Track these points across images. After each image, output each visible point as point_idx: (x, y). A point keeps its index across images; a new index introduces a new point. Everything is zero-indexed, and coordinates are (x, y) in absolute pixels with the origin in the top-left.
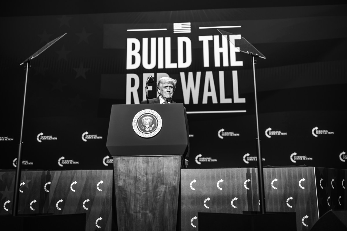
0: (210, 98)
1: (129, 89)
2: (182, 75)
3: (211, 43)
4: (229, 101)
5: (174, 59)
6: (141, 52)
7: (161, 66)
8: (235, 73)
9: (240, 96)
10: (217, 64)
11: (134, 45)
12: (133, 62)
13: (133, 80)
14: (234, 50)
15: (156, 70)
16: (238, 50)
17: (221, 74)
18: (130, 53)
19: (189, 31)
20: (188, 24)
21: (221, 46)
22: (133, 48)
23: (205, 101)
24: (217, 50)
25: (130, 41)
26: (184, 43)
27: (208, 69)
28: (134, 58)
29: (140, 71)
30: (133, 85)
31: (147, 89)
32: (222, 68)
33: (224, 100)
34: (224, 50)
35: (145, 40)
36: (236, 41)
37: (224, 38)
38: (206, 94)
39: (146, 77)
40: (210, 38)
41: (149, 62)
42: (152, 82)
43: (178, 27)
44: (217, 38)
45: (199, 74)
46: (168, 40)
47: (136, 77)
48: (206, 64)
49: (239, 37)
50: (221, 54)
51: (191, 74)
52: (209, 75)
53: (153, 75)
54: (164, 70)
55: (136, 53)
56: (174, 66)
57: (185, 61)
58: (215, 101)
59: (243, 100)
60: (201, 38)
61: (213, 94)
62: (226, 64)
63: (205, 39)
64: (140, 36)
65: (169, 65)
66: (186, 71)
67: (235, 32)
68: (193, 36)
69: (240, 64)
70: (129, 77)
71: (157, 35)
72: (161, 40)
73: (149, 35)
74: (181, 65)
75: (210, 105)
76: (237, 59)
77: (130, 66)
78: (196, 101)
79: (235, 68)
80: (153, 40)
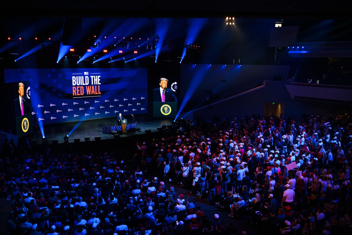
0: (93, 93)
1: (74, 91)
2: (87, 87)
3: (93, 78)
4: (97, 93)
5: (84, 83)
6: (76, 80)
7: (81, 84)
8: (99, 86)
9: (100, 92)
10: (95, 84)
11: (74, 78)
12: (74, 83)
13: (74, 88)
14: (99, 80)
15: (80, 86)
16: (100, 80)
17: (96, 86)
18: (73, 81)
19: (88, 74)
20: (88, 72)
21: (96, 79)
22: (74, 79)
23: (92, 94)
24: (95, 80)
25: (73, 77)
26: (87, 78)
27: (93, 85)
28: (74, 82)
29: (76, 86)
30: (74, 90)
31: (78, 91)
32: (96, 85)
33: (96, 93)
34: (97, 80)
35: (77, 77)
36: (99, 77)
37: (97, 76)
38: (92, 92)
39: (78, 87)
40: (93, 76)
41: (78, 84)
42: (79, 89)
43: (85, 73)
44: (95, 76)
45: (90, 86)
46: (83, 77)
47: (75, 87)
48: (92, 84)
49: (100, 76)
50: (96, 81)
51: (88, 87)
52: (93, 87)
53: (79, 87)
54: (82, 85)
55: (75, 81)
56: (84, 84)
57: (87, 83)
58: (94, 94)
59: (100, 93)
60: (91, 77)
61: (94, 92)
62: (97, 84)
63: (92, 77)
64: (75, 76)
65: (83, 84)
66: (87, 86)
67: (99, 75)
68: (89, 76)
69: (100, 84)
70: (73, 87)
71: (80, 75)
72: (81, 77)
73: (78, 75)
74: (86, 84)
75: (93, 95)
76: (99, 83)
77: (73, 85)
78: (90, 94)
79: (99, 85)
80: (79, 77)
